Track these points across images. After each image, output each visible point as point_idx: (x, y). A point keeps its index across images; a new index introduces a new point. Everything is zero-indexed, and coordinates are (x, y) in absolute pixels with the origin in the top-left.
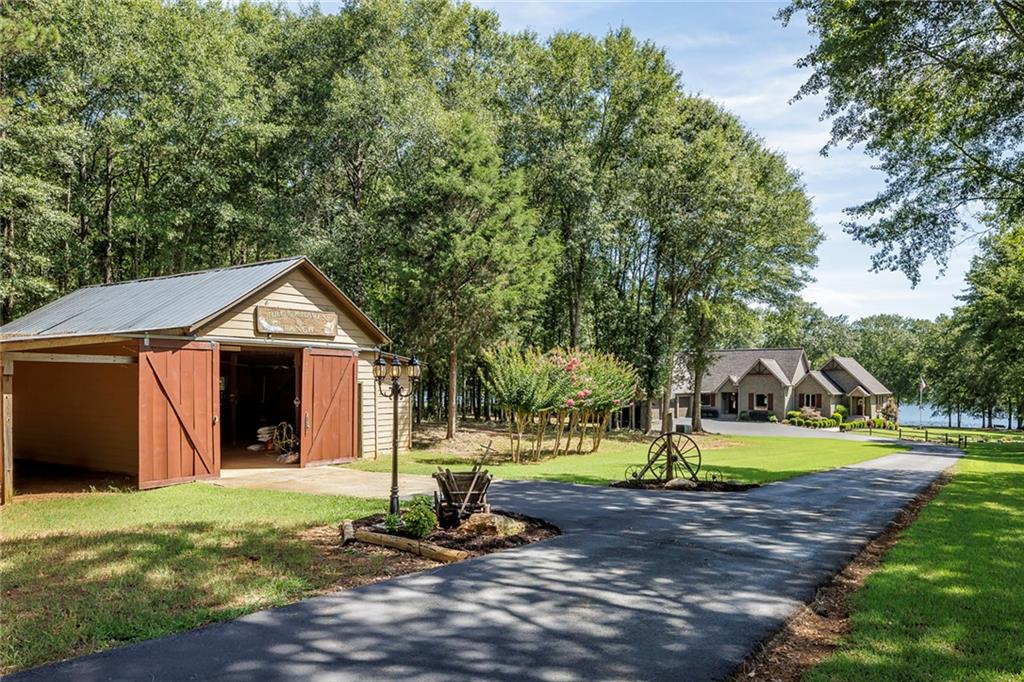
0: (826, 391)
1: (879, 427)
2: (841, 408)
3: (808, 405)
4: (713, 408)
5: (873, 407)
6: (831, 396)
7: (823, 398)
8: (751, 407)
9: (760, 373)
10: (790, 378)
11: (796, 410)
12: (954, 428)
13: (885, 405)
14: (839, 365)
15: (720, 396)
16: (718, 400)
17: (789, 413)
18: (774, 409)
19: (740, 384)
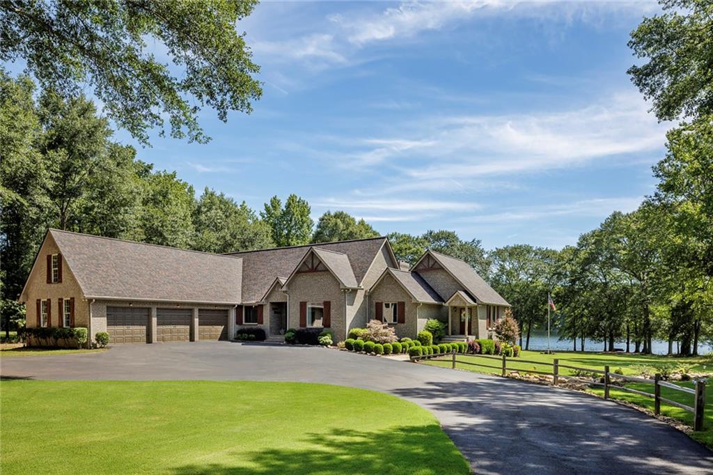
0: (410, 296)
1: (488, 353)
2: (434, 323)
4: (259, 326)
5: (482, 323)
6: (417, 304)
7: (406, 309)
8: (303, 323)
9: (314, 270)
10: (359, 277)
12: (578, 352)
13: (500, 321)
14: (436, 262)
15: (269, 308)
16: (267, 314)
17: (351, 331)
18: (332, 325)
19: (289, 289)
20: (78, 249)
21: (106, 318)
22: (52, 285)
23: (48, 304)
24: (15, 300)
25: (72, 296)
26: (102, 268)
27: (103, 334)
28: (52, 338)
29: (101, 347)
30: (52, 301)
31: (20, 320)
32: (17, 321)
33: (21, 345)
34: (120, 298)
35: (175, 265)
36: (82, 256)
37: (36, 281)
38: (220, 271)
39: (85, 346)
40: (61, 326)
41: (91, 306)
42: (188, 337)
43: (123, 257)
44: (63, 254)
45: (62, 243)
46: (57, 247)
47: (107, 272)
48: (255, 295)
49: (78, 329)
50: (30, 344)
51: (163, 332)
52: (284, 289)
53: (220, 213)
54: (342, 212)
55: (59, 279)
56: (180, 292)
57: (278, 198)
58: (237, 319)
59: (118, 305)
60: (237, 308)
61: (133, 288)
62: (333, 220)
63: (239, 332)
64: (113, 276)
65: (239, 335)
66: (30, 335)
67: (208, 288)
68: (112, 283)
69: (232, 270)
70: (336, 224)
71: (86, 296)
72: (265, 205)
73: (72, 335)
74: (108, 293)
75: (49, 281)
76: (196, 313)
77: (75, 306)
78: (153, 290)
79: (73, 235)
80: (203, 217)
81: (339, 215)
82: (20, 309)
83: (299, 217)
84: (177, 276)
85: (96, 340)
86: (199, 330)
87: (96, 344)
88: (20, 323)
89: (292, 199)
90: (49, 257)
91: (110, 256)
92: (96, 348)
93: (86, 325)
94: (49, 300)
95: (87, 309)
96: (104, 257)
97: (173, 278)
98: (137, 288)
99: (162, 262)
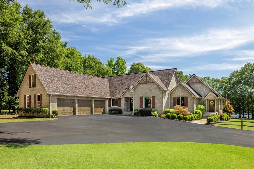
0: (190, 95)
2: (201, 106)
3: (179, 104)
4: (119, 108)
5: (220, 106)
6: (194, 98)
7: (189, 100)
8: (141, 106)
9: (147, 82)
10: (167, 86)
11: (171, 108)
14: (198, 79)
15: (123, 100)
16: (123, 102)
17: (166, 110)
18: (156, 107)
19: (134, 91)
20: (43, 72)
21: (56, 104)
22: (31, 89)
23: (29, 97)
24: (13, 96)
25: (41, 94)
26: (54, 81)
27: (56, 111)
28: (31, 113)
29: (54, 117)
30: (31, 96)
31: (15, 105)
32: (14, 105)
33: (17, 116)
34: (63, 94)
35: (83, 81)
36: (45, 75)
37: (24, 87)
38: (101, 84)
39: (47, 117)
40: (35, 107)
41: (50, 98)
42: (90, 112)
43: (62, 77)
44: (37, 74)
45: (36, 69)
46: (34, 71)
47: (56, 83)
48: (117, 94)
49: (44, 108)
50: (21, 115)
51: (80, 110)
52: (132, 91)
53: (93, 63)
54: (140, 63)
55: (34, 86)
56: (87, 92)
57: (113, 58)
58: (109, 104)
59: (62, 98)
60: (109, 100)
61: (67, 90)
62: (137, 66)
63: (110, 110)
64: (59, 85)
65: (111, 112)
66: (21, 111)
67: (97, 91)
68: (59, 87)
69: (105, 84)
70: (138, 67)
71: (48, 93)
72: (108, 61)
73: (41, 112)
74: (58, 92)
75: (30, 87)
76: (93, 102)
77: (43, 98)
78: (76, 91)
79: (41, 66)
80: (86, 64)
81: (139, 64)
82: (15, 100)
83: (122, 65)
84: (85, 86)
85: (53, 113)
86: (94, 109)
87: (52, 116)
88: (15, 106)
89: (119, 58)
90: (30, 76)
91: (56, 75)
92: (52, 117)
93: (48, 106)
94: (30, 95)
95: (48, 99)
96: (54, 76)
97: (83, 86)
98: (69, 90)
99: (78, 79)
